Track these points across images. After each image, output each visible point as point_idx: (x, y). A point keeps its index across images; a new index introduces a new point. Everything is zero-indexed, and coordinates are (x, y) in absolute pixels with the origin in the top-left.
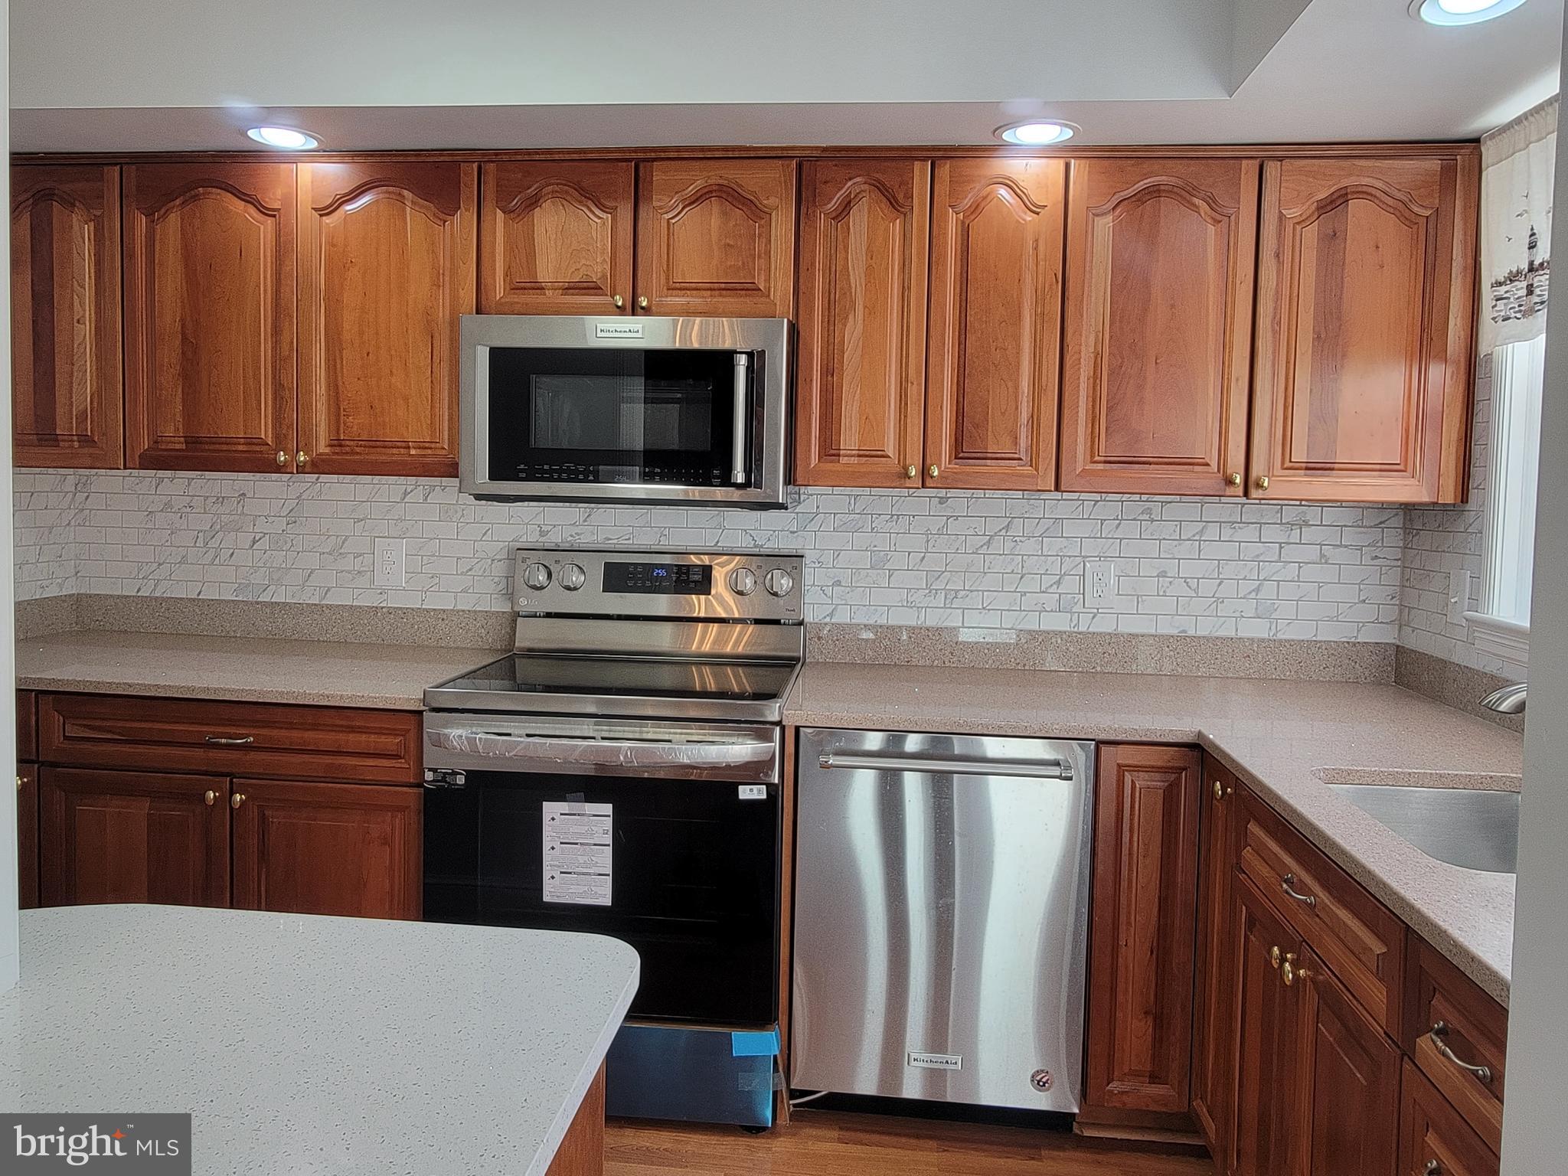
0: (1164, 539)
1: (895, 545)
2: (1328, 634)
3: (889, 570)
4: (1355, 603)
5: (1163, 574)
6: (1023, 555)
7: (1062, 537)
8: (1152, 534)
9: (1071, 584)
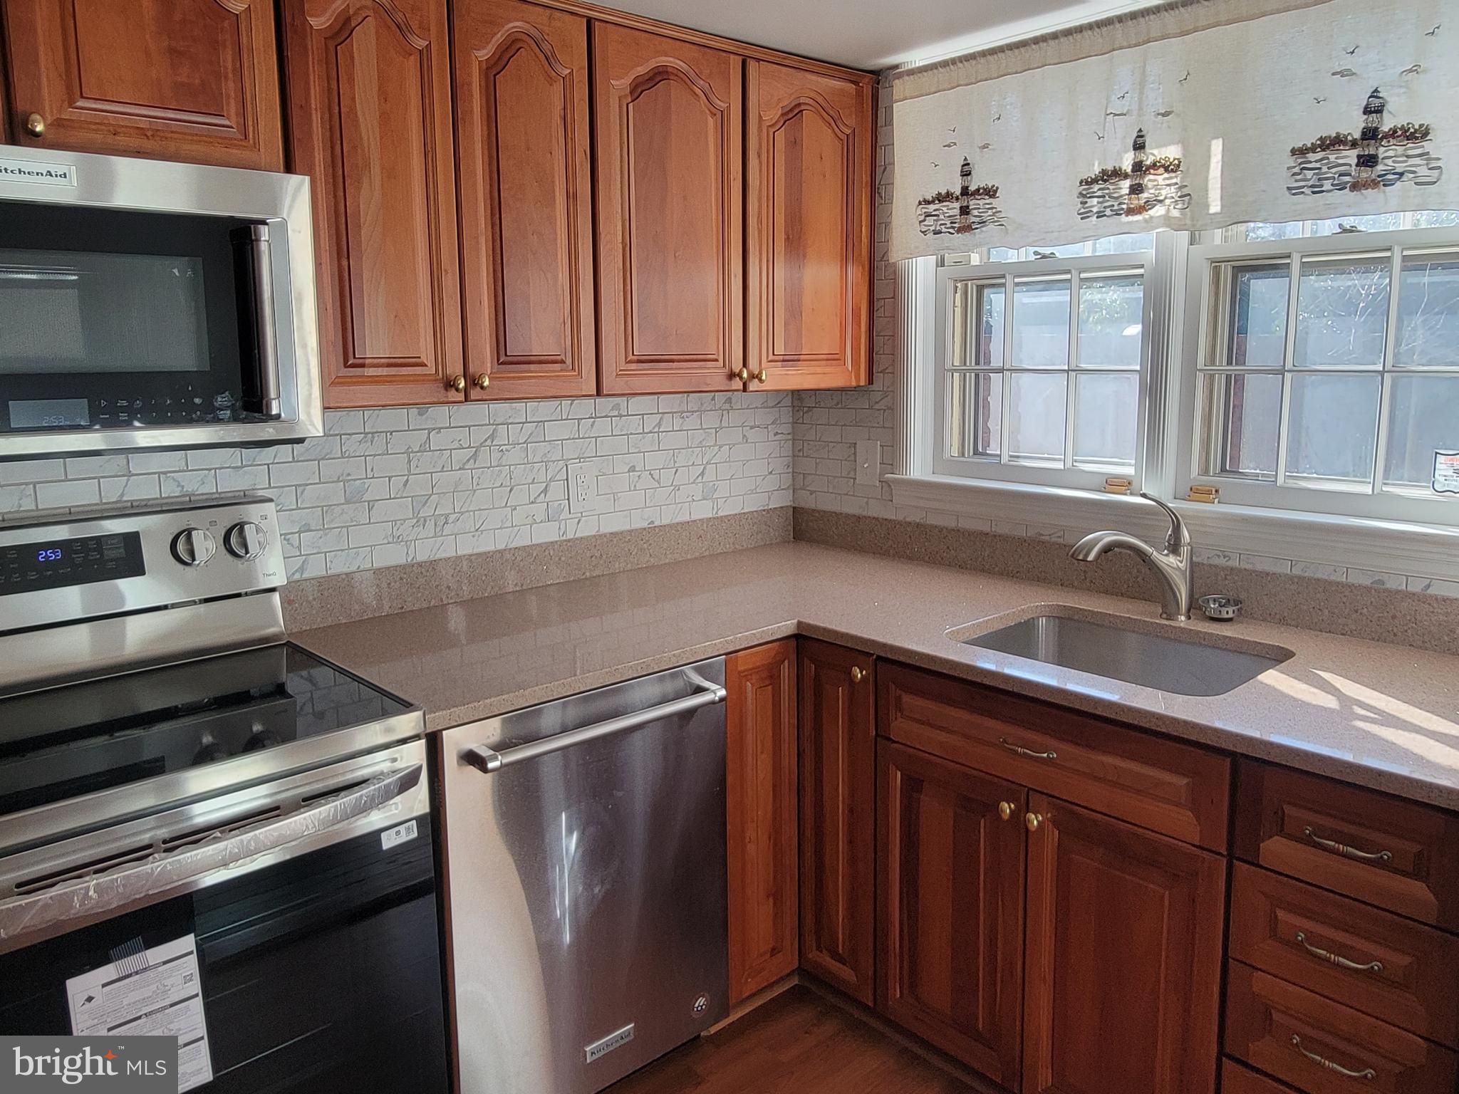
0: (631, 434)
1: (372, 470)
2: (753, 504)
3: (369, 502)
4: (766, 475)
5: (632, 469)
6: (510, 466)
7: (545, 441)
8: (622, 431)
9: (557, 491)
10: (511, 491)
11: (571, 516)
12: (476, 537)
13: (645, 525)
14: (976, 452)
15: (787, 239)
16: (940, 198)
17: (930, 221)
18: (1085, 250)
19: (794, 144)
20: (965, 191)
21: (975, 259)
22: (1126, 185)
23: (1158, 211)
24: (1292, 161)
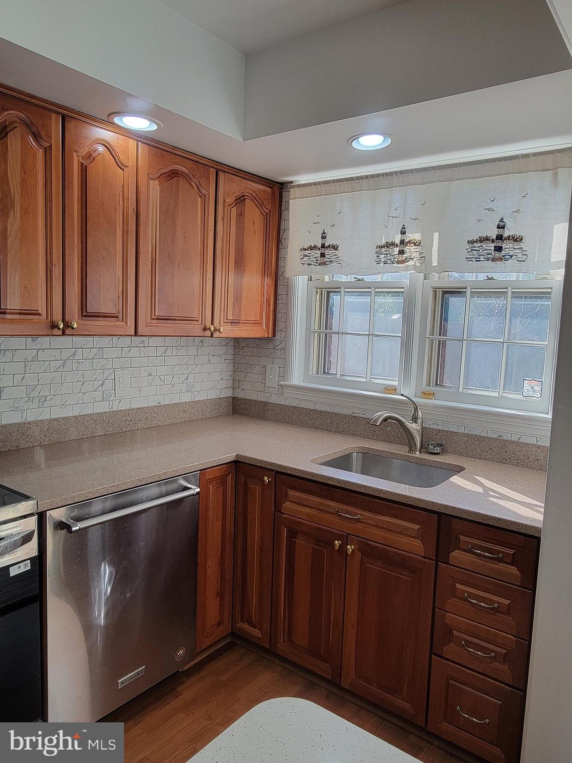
0: (150, 356)
2: (213, 395)
4: (220, 381)
5: (150, 375)
6: (83, 371)
7: (103, 358)
8: (145, 355)
9: (109, 384)
10: (83, 384)
11: (116, 398)
12: (62, 409)
13: (156, 404)
14: (324, 372)
15: (236, 262)
16: (311, 248)
17: (306, 259)
18: (378, 278)
19: (240, 215)
20: (323, 246)
21: (327, 279)
22: (397, 250)
23: (411, 263)
24: (468, 246)
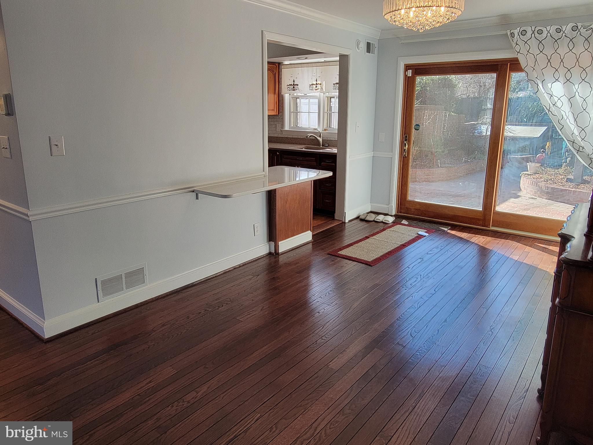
16: (290, 85)
17: (289, 88)
18: (311, 94)
20: (294, 84)
21: (295, 94)
22: (315, 86)
23: (319, 90)
24: (333, 85)
